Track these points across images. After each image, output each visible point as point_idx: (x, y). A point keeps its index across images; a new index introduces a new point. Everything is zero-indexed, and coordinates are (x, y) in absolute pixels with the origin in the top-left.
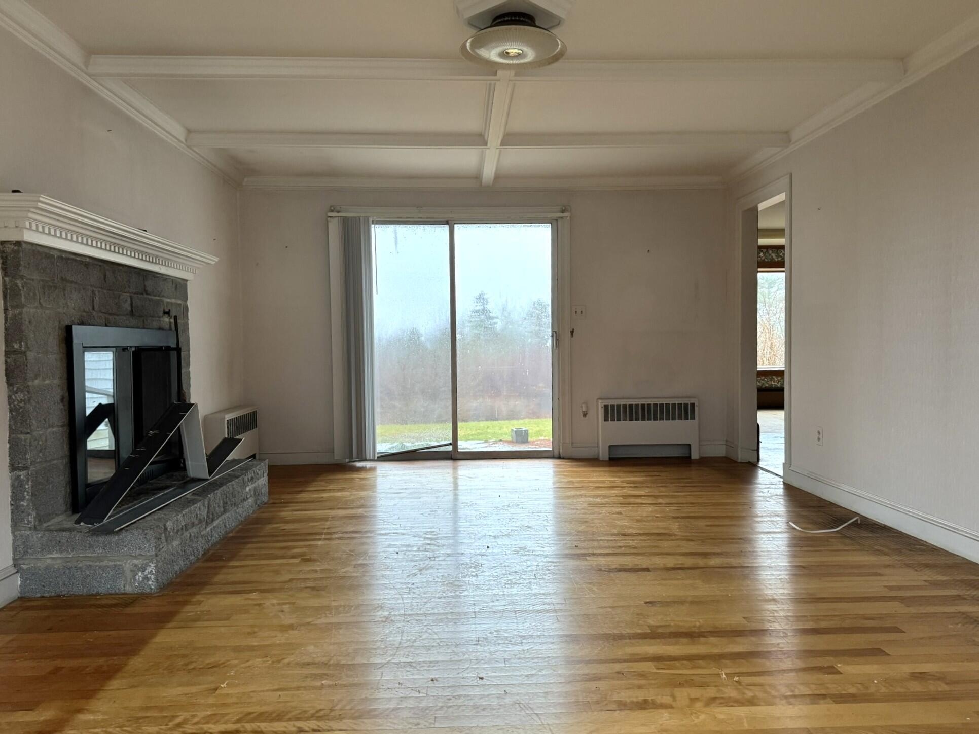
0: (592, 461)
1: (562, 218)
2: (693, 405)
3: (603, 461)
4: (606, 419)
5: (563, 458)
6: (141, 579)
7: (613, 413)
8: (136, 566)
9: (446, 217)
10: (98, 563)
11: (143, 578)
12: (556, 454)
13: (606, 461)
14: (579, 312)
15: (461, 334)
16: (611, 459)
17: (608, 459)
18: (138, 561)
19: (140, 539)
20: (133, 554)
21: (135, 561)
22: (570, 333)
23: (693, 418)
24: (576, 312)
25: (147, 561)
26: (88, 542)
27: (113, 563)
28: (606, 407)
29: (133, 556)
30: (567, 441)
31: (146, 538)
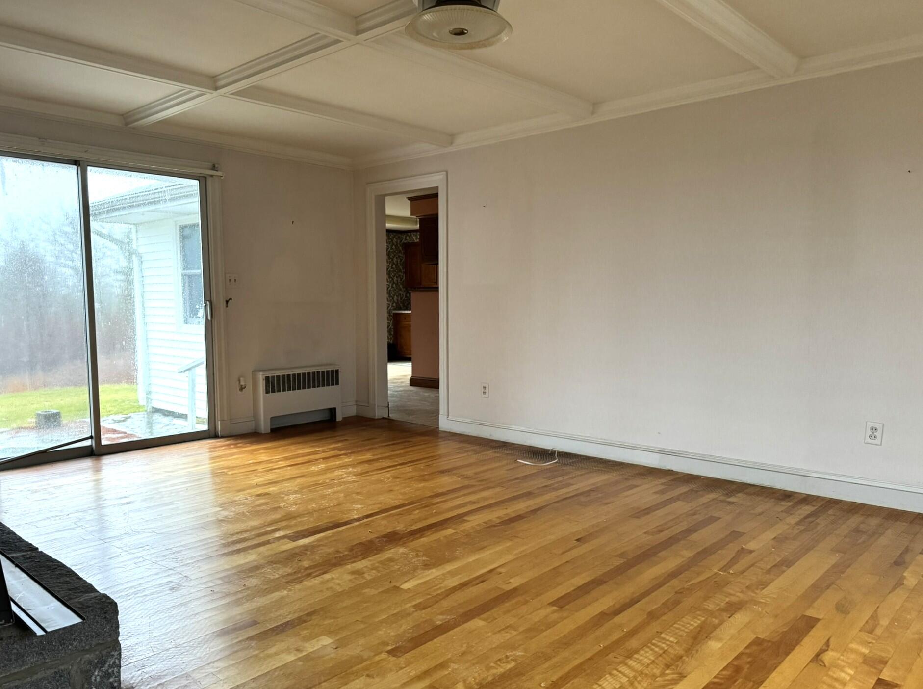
0: (253, 436)
1: (212, 176)
2: (337, 371)
3: (265, 434)
4: (267, 392)
5: (222, 437)
6: (98, 679)
7: (274, 385)
8: (90, 662)
9: (75, 155)
10: (29, 679)
11: (101, 677)
12: (212, 433)
13: (268, 433)
14: (233, 280)
15: (101, 302)
16: (273, 431)
17: (269, 431)
18: (92, 655)
19: (97, 622)
20: (87, 648)
21: (88, 656)
22: (225, 303)
23: (337, 383)
24: (230, 280)
25: (109, 650)
26: (15, 651)
27: (53, 671)
28: (267, 379)
29: (87, 650)
30: (226, 418)
31: (105, 618)
